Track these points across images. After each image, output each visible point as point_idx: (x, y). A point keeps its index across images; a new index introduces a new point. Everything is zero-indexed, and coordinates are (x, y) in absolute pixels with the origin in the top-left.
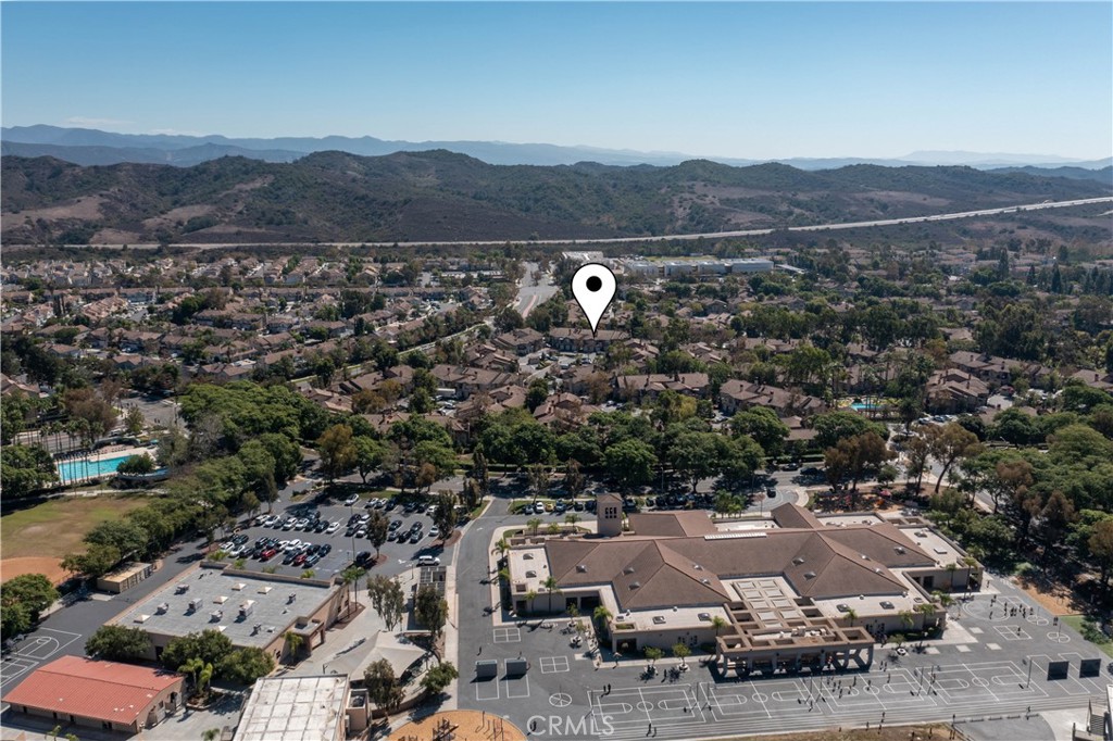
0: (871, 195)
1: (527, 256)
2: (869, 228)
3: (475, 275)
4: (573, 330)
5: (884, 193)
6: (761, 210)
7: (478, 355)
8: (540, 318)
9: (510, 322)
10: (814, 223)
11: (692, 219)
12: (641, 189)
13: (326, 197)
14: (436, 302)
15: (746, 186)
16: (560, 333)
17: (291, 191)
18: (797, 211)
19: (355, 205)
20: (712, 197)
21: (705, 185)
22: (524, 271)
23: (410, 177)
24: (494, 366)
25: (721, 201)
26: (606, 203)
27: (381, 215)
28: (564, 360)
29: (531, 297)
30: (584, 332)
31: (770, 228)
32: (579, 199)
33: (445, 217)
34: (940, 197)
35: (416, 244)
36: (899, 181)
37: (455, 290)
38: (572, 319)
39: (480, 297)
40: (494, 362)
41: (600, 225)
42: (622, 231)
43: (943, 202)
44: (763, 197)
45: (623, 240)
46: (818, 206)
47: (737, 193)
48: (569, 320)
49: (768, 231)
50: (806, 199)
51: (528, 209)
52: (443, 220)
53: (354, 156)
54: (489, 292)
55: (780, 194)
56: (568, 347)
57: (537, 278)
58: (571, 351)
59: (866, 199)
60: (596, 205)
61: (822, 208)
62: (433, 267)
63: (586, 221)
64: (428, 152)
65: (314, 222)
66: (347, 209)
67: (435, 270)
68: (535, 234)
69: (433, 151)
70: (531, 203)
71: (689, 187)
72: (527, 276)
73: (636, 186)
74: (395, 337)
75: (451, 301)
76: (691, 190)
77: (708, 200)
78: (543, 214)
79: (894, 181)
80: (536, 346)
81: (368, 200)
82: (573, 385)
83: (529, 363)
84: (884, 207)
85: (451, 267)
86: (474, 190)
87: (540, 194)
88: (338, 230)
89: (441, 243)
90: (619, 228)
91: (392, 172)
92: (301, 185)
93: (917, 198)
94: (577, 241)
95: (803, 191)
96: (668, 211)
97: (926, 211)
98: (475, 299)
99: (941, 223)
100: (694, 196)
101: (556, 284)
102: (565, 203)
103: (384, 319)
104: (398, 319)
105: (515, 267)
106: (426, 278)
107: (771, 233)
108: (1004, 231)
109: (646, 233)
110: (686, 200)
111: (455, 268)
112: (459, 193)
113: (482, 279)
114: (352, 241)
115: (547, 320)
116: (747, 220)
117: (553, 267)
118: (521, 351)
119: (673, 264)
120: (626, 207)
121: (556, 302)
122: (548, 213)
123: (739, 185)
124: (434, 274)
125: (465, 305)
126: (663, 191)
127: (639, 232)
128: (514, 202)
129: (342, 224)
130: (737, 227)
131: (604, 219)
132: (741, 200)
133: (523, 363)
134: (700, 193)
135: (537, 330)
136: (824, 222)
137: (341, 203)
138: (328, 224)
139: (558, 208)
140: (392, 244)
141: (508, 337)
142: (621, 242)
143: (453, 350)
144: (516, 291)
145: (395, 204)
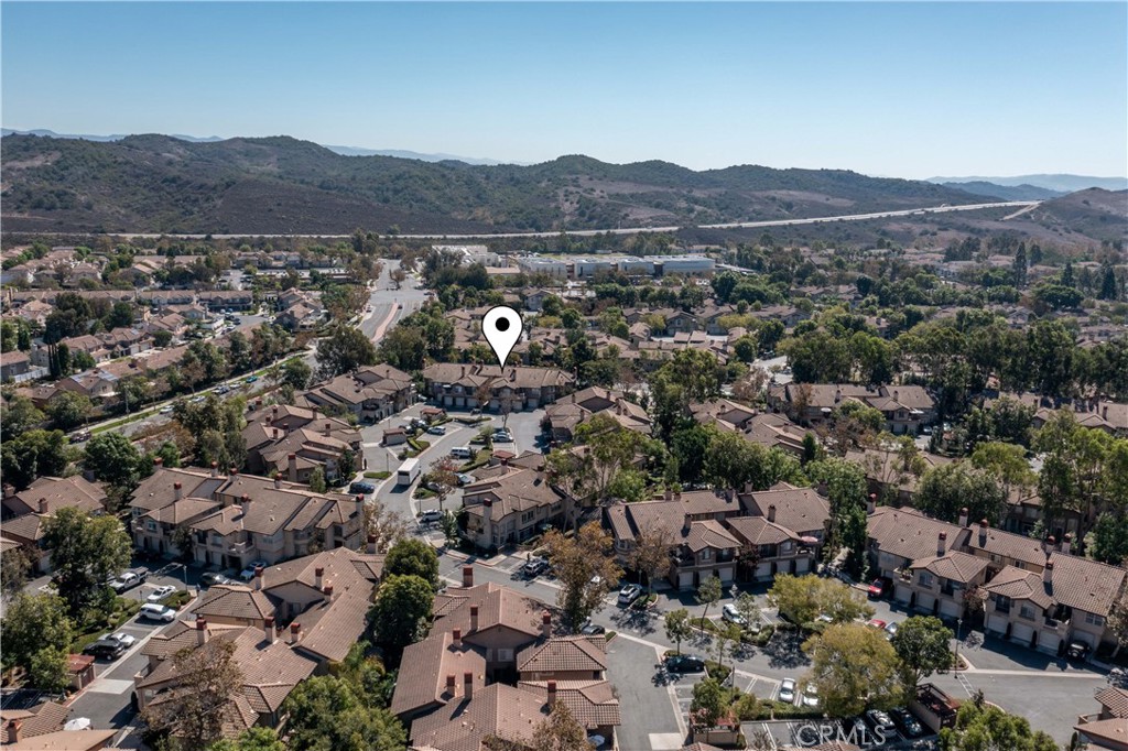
0: (772, 193)
1: (384, 251)
2: (784, 227)
3: (306, 274)
4: (468, 367)
5: (784, 192)
6: (658, 206)
7: (269, 432)
8: (404, 345)
9: (349, 355)
10: (718, 221)
11: (582, 214)
12: (518, 182)
13: (126, 178)
14: (237, 314)
15: (635, 181)
16: (444, 373)
17: (80, 171)
18: (698, 208)
19: (163, 189)
20: (600, 192)
21: (591, 179)
22: (379, 269)
23: (246, 164)
24: (301, 463)
25: (610, 196)
26: (478, 197)
27: (197, 200)
28: (456, 436)
29: (390, 306)
30: (489, 370)
31: (673, 225)
32: (447, 191)
33: (279, 205)
34: (842, 197)
35: (236, 236)
36: (787, 183)
37: (271, 295)
38: (461, 343)
39: (305, 305)
40: (302, 453)
41: (474, 219)
42: (499, 227)
43: (847, 203)
44: (656, 192)
45: (506, 235)
46: (717, 204)
47: (627, 189)
48: (456, 347)
49: (675, 228)
50: (703, 196)
51: (386, 201)
52: (276, 208)
53: (180, 141)
54: (323, 297)
55: (674, 190)
56: (460, 402)
57: (398, 278)
58: (465, 409)
59: (767, 198)
60: (466, 198)
61: (723, 206)
62: (247, 262)
63: (457, 215)
64: (269, 138)
65: (104, 207)
66: (153, 194)
67: (249, 267)
68: (396, 227)
69: (275, 137)
70: (390, 194)
71: (574, 181)
72: (384, 276)
73: (512, 179)
74: (118, 386)
75: (261, 312)
76: (575, 182)
77: (597, 193)
78: (406, 206)
79: (783, 182)
80: (397, 401)
81: (179, 182)
82: (493, 524)
83: (385, 443)
84: (789, 206)
85: (274, 263)
86: (321, 179)
87: (401, 184)
88: (135, 218)
89: (271, 236)
90: (497, 223)
91: (224, 159)
92: (95, 164)
93: (820, 198)
94: (448, 236)
95: (698, 188)
96: (553, 205)
97: (832, 211)
98: (298, 310)
99: (856, 223)
100: (580, 190)
101: (426, 286)
102: (431, 196)
103: (124, 344)
104: (155, 344)
105: (366, 264)
106: (235, 278)
107: (679, 231)
108: (925, 233)
109: (529, 229)
110: (571, 193)
111: (280, 264)
112: (302, 182)
113: (315, 279)
114: (152, 232)
115: (418, 347)
116: (647, 216)
117: (421, 265)
118: (369, 414)
119: (584, 261)
120: (501, 201)
121: (431, 313)
122: (411, 206)
123: (627, 180)
124: (248, 272)
125: (279, 319)
126: (543, 185)
127: (521, 227)
128: (369, 193)
129: (143, 212)
130: (637, 223)
131: (479, 212)
132: (632, 196)
133: (370, 439)
134: (586, 186)
135: (401, 367)
136: (731, 221)
137: (145, 187)
138: (123, 212)
139: (422, 200)
140: (204, 236)
141: (343, 386)
142: (503, 238)
143: (213, 424)
144: (366, 297)
145: (214, 188)
